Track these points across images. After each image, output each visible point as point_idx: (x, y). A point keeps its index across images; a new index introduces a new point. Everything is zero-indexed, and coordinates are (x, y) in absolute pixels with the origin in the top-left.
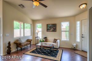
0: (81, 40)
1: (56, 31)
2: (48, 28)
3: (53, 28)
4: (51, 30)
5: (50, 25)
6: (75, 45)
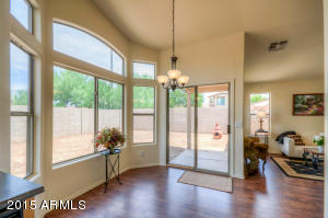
3: (320, 106)
4: (312, 111)
5: (307, 97)
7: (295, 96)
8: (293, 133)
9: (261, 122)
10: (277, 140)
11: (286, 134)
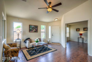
0: (52, 37)
1: (37, 32)
2: (31, 29)
3: (35, 29)
4: (34, 31)
5: (33, 26)
6: (49, 40)
7: (30, 25)
8: (29, 39)
9: (18, 35)
10: (24, 42)
11: (27, 39)
